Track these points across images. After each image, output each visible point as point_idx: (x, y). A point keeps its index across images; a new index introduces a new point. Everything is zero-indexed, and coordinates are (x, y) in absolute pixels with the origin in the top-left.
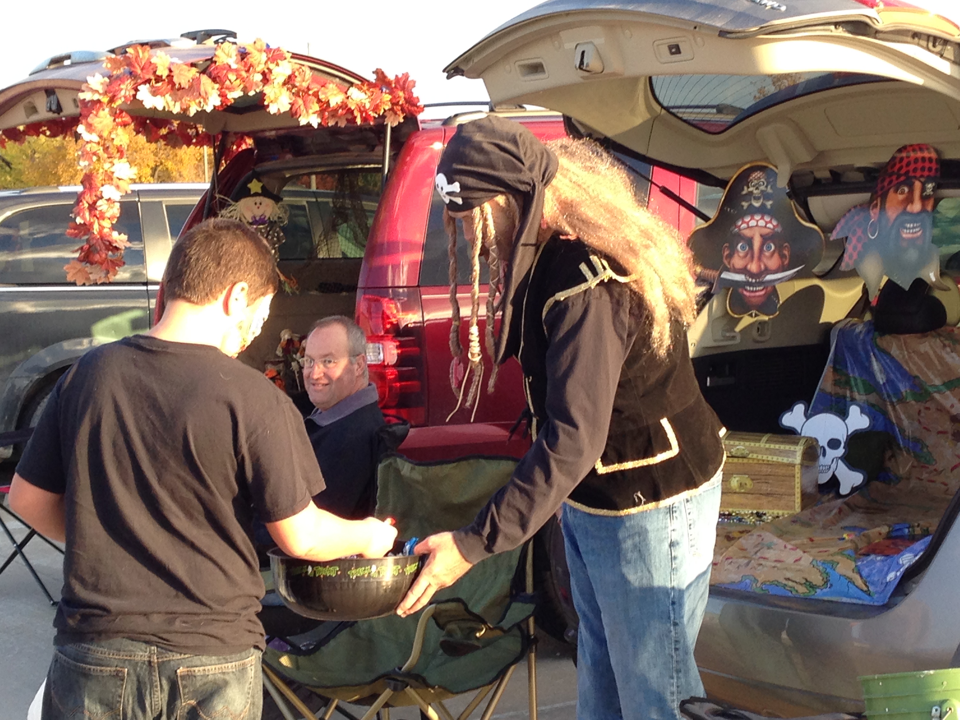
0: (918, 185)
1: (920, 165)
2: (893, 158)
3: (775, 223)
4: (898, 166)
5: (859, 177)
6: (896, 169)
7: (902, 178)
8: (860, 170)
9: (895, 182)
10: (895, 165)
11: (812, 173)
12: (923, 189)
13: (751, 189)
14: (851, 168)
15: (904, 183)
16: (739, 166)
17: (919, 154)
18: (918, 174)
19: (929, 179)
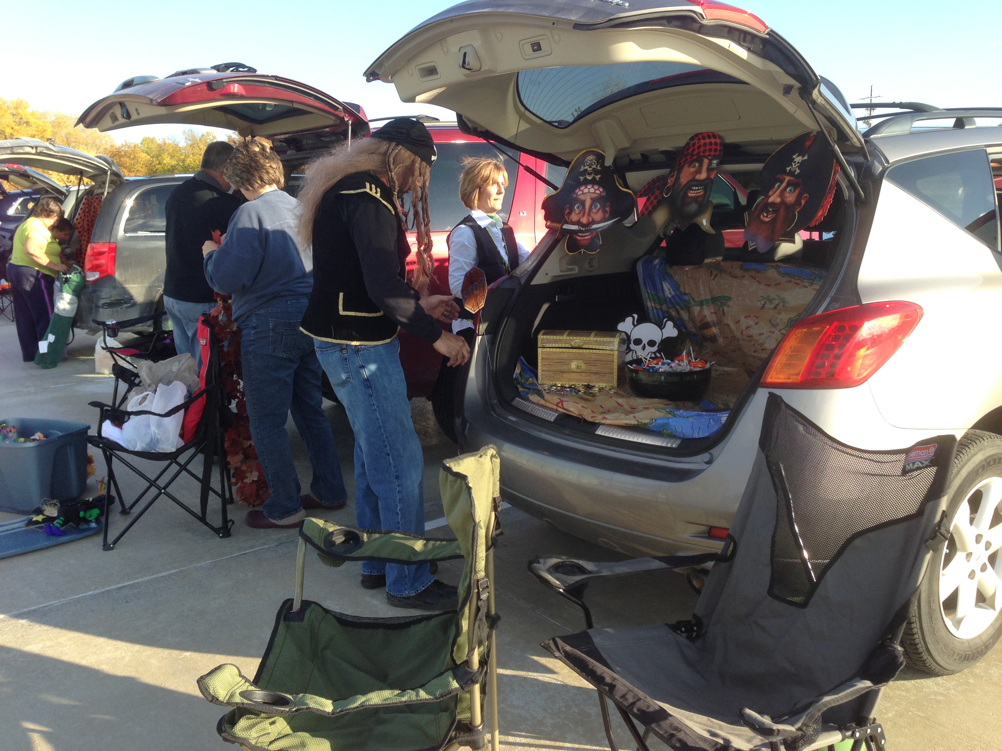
0: (706, 161)
1: (708, 147)
2: (688, 144)
3: (601, 190)
4: (692, 149)
5: (662, 158)
6: (690, 151)
7: (695, 157)
8: (663, 152)
9: (689, 160)
10: (689, 148)
11: (628, 155)
12: (710, 164)
13: (586, 168)
14: (656, 152)
15: (696, 161)
16: (578, 151)
17: (707, 141)
18: (707, 153)
19: (715, 157)
